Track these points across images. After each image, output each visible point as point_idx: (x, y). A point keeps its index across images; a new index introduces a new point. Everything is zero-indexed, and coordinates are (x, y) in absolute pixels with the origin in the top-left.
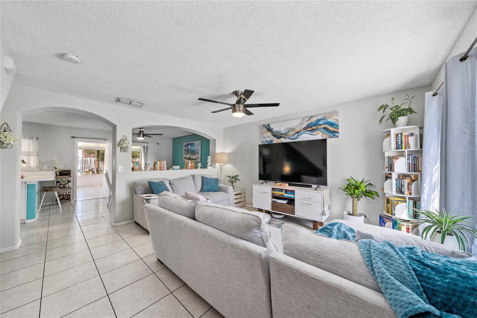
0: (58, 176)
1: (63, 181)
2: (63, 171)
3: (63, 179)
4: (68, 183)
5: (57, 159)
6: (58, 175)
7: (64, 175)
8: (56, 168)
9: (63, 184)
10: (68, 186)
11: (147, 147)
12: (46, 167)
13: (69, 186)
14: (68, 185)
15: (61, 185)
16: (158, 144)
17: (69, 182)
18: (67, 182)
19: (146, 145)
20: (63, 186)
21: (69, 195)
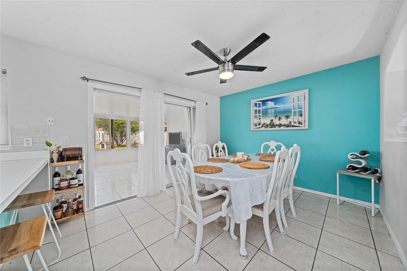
0: (55, 163)
1: (68, 172)
2: (65, 150)
3: (67, 168)
4: (78, 175)
5: (53, 123)
6: (55, 159)
7: (69, 159)
8: (49, 144)
9: (67, 180)
10: (77, 182)
11: (194, 109)
12: (28, 141)
13: (79, 181)
14: (77, 180)
15: (62, 183)
16: (207, 104)
17: (79, 172)
18: (75, 174)
19: (191, 104)
20: (67, 185)
21: (81, 202)
